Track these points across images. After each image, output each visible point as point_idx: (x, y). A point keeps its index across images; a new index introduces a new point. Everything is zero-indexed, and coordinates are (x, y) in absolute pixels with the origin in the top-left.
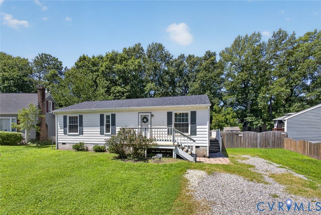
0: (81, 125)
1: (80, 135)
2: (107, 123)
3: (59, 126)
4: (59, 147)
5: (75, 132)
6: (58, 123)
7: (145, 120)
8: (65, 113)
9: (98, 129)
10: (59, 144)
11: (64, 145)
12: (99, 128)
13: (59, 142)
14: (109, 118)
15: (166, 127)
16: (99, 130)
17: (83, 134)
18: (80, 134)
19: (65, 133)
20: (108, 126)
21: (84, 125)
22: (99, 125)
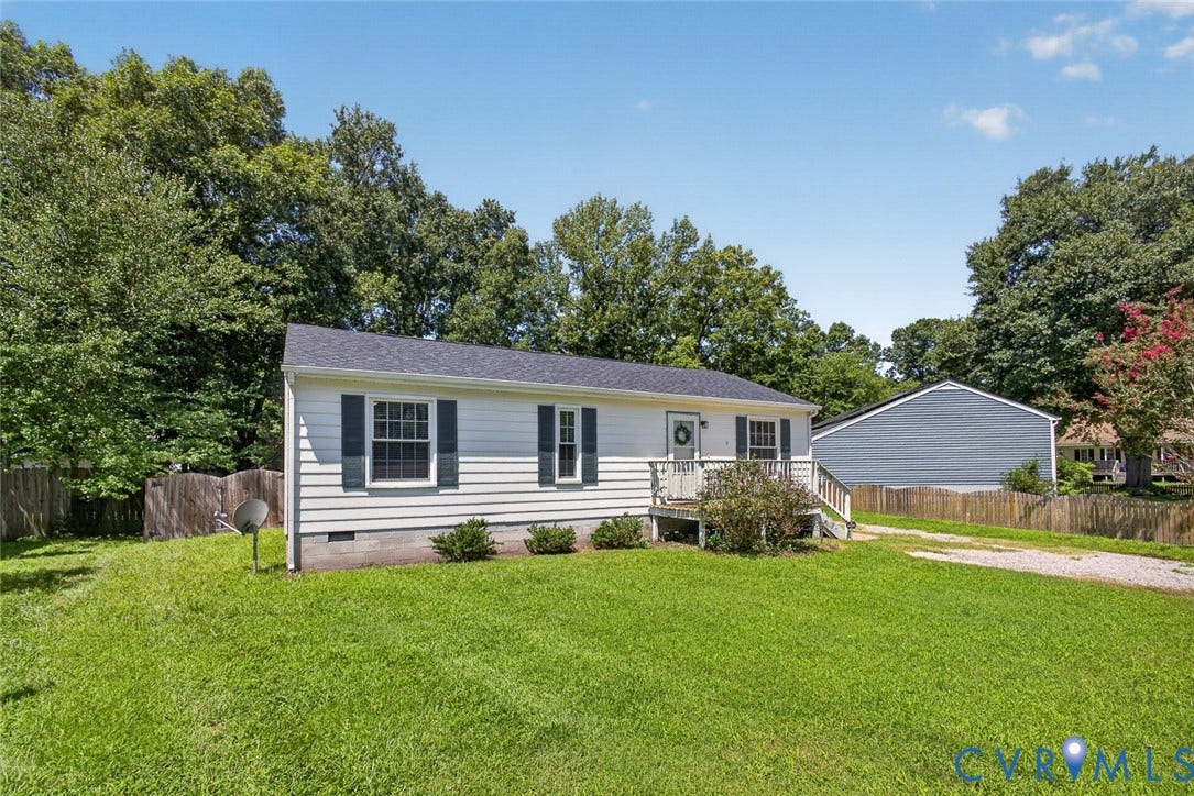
0: (449, 444)
1: (441, 492)
2: (563, 440)
3: (305, 444)
4: (306, 559)
5: (408, 475)
6: (304, 431)
7: (682, 436)
8: (355, 383)
9: (532, 465)
10: (306, 543)
11: (344, 545)
12: (536, 459)
13: (304, 529)
14: (572, 423)
15: (735, 458)
16: (535, 467)
17: (455, 484)
18: (441, 484)
19: (352, 481)
20: (568, 454)
21: (461, 446)
22: (535, 447)
